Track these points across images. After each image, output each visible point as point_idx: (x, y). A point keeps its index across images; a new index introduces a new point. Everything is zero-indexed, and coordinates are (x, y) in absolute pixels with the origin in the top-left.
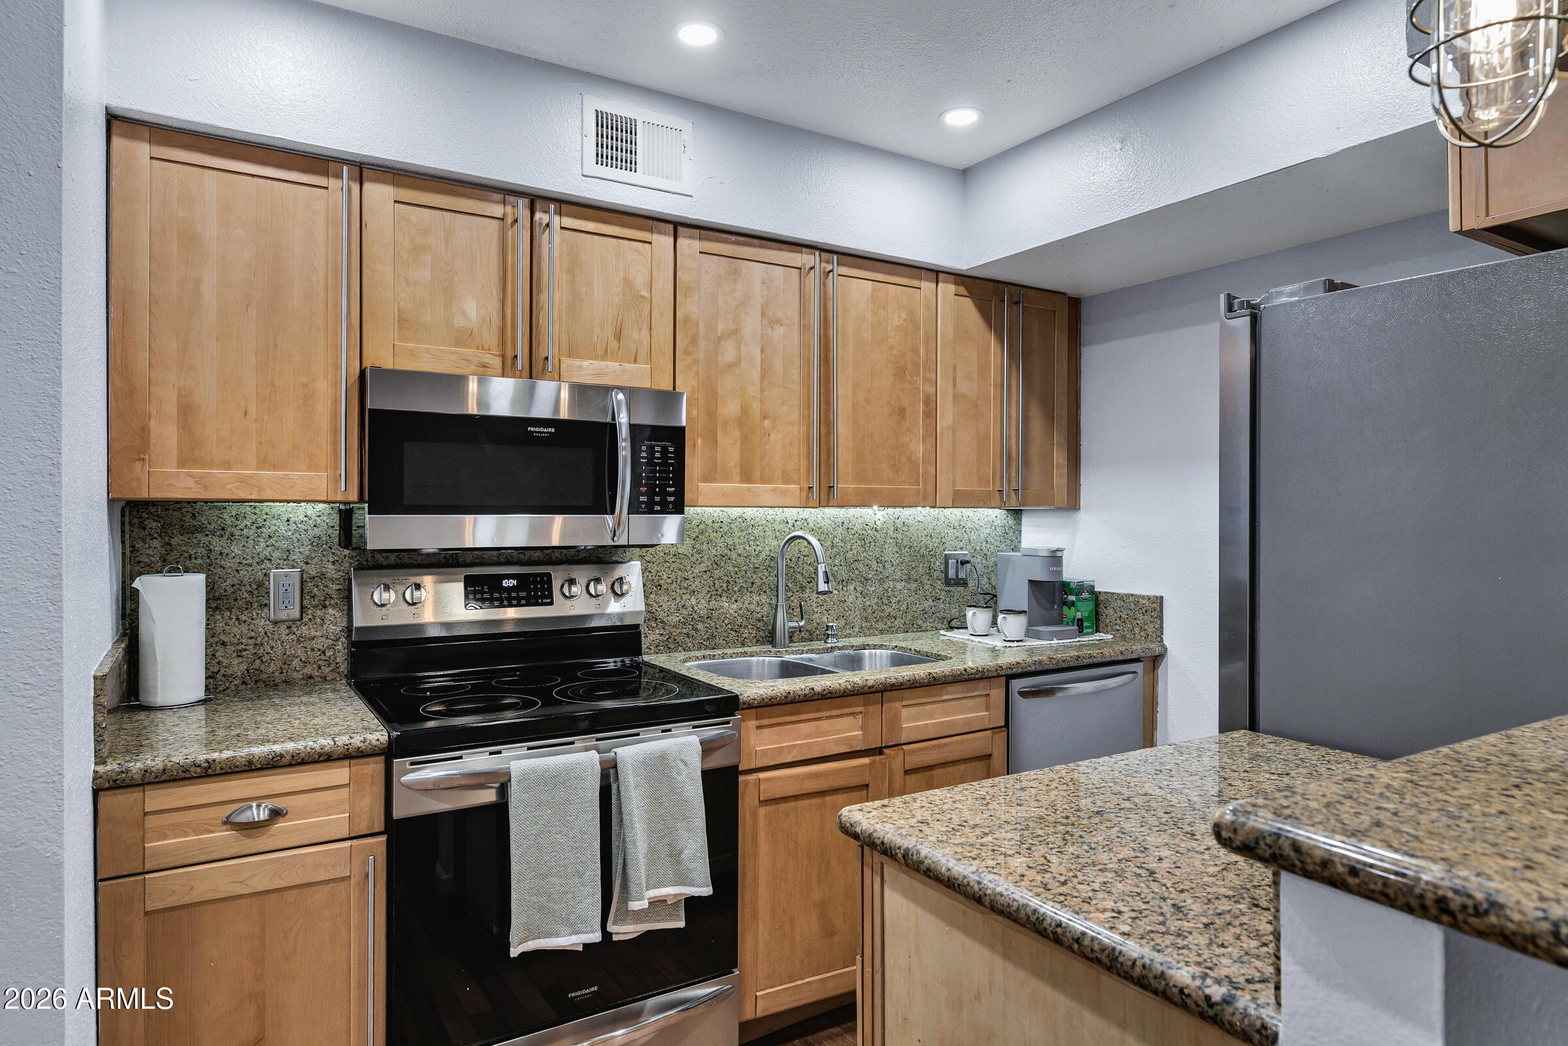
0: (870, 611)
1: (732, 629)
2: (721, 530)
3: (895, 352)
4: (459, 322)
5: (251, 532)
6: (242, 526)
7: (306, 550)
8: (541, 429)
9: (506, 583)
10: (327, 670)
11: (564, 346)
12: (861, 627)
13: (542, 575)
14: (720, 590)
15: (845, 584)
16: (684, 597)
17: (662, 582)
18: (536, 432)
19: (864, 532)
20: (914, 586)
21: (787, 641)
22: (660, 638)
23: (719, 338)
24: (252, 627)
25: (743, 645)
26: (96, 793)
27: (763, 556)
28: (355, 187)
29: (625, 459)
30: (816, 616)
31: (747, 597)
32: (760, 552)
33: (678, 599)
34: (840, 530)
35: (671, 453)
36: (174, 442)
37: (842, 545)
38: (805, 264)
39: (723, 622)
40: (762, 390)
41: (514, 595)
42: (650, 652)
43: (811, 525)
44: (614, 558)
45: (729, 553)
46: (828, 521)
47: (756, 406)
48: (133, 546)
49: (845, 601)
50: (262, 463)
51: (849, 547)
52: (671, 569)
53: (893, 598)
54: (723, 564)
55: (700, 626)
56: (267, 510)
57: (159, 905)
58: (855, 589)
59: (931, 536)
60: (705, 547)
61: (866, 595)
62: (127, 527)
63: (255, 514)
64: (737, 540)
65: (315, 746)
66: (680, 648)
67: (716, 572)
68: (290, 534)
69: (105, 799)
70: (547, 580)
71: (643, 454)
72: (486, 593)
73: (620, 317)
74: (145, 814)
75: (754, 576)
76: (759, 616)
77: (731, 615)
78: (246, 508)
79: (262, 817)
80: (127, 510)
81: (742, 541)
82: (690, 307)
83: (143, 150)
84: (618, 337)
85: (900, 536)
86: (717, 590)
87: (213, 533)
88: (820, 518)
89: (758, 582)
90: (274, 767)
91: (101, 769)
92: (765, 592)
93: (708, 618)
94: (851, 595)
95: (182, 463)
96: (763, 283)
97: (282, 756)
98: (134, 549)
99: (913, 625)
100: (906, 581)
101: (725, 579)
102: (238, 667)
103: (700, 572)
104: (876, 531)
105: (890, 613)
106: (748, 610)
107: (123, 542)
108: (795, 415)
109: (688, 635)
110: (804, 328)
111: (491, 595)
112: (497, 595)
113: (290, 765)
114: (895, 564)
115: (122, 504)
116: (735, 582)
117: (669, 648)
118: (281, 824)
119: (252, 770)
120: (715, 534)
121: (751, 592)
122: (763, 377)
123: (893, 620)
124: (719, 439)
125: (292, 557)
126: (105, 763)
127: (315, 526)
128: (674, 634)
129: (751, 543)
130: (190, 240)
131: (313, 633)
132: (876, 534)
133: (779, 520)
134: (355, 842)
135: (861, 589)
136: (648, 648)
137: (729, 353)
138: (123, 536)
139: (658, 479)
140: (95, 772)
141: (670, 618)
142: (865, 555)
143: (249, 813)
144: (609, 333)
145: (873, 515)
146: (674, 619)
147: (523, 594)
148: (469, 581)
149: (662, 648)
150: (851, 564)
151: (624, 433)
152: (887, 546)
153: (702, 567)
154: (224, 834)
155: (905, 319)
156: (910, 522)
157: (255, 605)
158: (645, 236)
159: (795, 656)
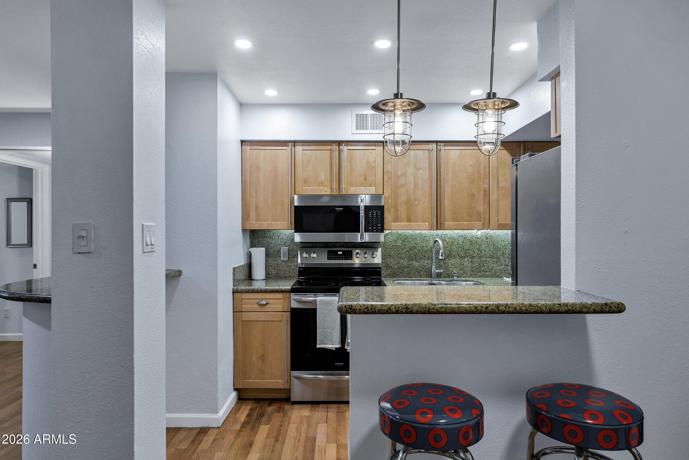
0: (474, 268)
1: (417, 272)
2: (413, 238)
3: (470, 174)
4: (319, 180)
5: (277, 238)
6: (275, 236)
7: (289, 242)
8: (339, 209)
9: (339, 253)
10: (294, 275)
11: (349, 184)
12: (471, 274)
13: (350, 251)
14: (412, 258)
15: (463, 258)
16: (399, 260)
17: (391, 255)
18: (338, 210)
19: (472, 239)
20: (495, 260)
21: (436, 277)
22: (391, 273)
23: (399, 176)
24: (277, 262)
25: (421, 277)
26: (233, 293)
27: (429, 247)
28: (293, 148)
29: (362, 216)
30: (451, 269)
31: (423, 261)
32: (428, 245)
33: (397, 260)
34: (461, 238)
35: (379, 214)
36: (254, 216)
37: (462, 243)
38: (430, 148)
39: (414, 269)
40: (414, 192)
41: (341, 256)
42: (387, 277)
43: (448, 236)
44: (375, 247)
45: (416, 245)
46: (456, 235)
47: (412, 197)
48: (252, 241)
49: (463, 264)
50: (273, 220)
51: (465, 244)
52: (395, 250)
53: (485, 264)
54: (413, 249)
55: (405, 270)
56: (280, 232)
57: (245, 320)
58: (468, 260)
59: (504, 241)
60: (406, 243)
61: (473, 262)
62: (251, 236)
63: (278, 233)
64: (418, 242)
65: (275, 288)
66: (397, 276)
67: (411, 252)
68: (286, 238)
69: (235, 294)
70: (351, 252)
71: (370, 215)
72: (333, 255)
73: (366, 173)
74: (242, 299)
75: (425, 254)
76: (427, 267)
77: (416, 267)
78: (276, 232)
79: (264, 303)
80: (251, 232)
81: (421, 241)
82: (388, 168)
83: (248, 147)
84: (365, 179)
85: (488, 241)
86: (411, 258)
87: (268, 238)
88: (452, 234)
89: (427, 256)
90: (266, 292)
91: (234, 288)
92: (430, 259)
93: (408, 267)
94: (466, 262)
95: (256, 221)
96: (414, 157)
97: (267, 289)
98: (252, 242)
99: (495, 275)
100: (491, 258)
101: (415, 254)
102: (274, 272)
103: (405, 252)
104: (478, 239)
105: (484, 270)
106: (423, 265)
107: (250, 240)
108: (427, 199)
109: (400, 272)
110: (430, 169)
111: (335, 256)
112: (336, 256)
113: (269, 292)
114: (486, 251)
115: (250, 230)
116: (418, 255)
117: (394, 276)
118: (268, 306)
119: (261, 292)
120: (410, 239)
121: (424, 259)
122: (415, 188)
123: (485, 272)
124: (399, 209)
125: (286, 244)
126: (235, 287)
127: (291, 236)
128: (395, 272)
129: (424, 242)
130: (258, 167)
131: (291, 264)
132: (477, 240)
133: (435, 234)
134: (283, 313)
135: (470, 260)
136: (386, 275)
137: (402, 181)
138: (250, 238)
139: (375, 222)
140: (233, 288)
141: (394, 266)
142: (472, 247)
143: (262, 302)
144: (362, 178)
145: (476, 233)
146: (396, 267)
147: (344, 256)
148: (329, 252)
149: (391, 276)
150: (465, 251)
151: (362, 209)
152: (482, 244)
153: (406, 250)
154: (257, 306)
155: (474, 162)
156: (494, 235)
157: (278, 256)
158: (374, 148)
159: (437, 282)
